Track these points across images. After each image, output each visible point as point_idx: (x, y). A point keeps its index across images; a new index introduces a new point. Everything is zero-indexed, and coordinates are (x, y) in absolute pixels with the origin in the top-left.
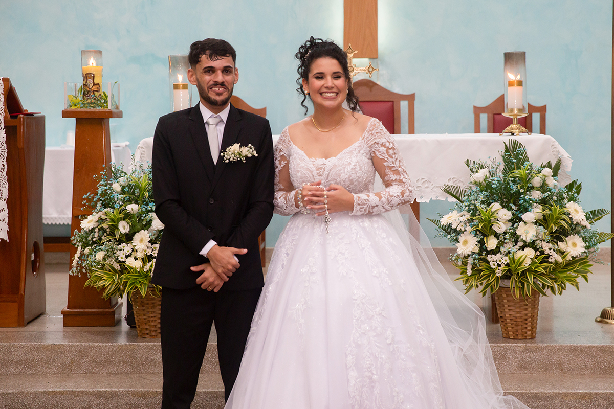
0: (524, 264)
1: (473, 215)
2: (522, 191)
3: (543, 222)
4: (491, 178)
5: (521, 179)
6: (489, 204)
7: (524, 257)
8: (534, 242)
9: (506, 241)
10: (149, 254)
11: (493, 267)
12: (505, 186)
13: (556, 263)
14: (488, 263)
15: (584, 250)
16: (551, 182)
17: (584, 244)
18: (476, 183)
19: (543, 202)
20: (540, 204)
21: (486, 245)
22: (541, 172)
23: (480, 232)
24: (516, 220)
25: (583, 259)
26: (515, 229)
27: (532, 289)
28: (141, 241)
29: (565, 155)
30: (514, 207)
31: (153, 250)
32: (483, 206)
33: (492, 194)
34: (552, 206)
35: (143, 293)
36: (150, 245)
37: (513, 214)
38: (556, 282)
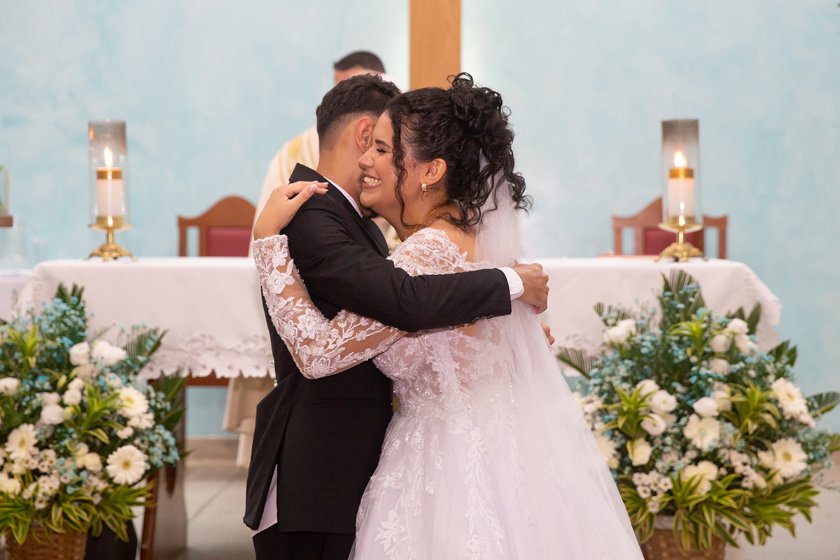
0: (698, 490)
1: (608, 402)
2: (694, 359)
3: (732, 415)
4: (639, 337)
5: (692, 338)
6: (635, 383)
7: (698, 478)
8: (716, 451)
9: (667, 449)
10: (33, 467)
11: (644, 496)
12: (663, 349)
13: (756, 489)
14: (634, 487)
15: (803, 466)
16: (745, 344)
17: (804, 456)
18: (612, 346)
19: (732, 379)
20: (726, 382)
21: (630, 456)
22: (726, 327)
23: (621, 432)
24: (684, 410)
25: (801, 482)
26: (682, 428)
27: (713, 535)
28: (22, 443)
29: (768, 297)
30: (680, 388)
31: (41, 461)
32: (626, 386)
33: (641, 364)
34: (747, 386)
35: (20, 538)
36: (36, 451)
37: (678, 400)
38: (755, 523)
